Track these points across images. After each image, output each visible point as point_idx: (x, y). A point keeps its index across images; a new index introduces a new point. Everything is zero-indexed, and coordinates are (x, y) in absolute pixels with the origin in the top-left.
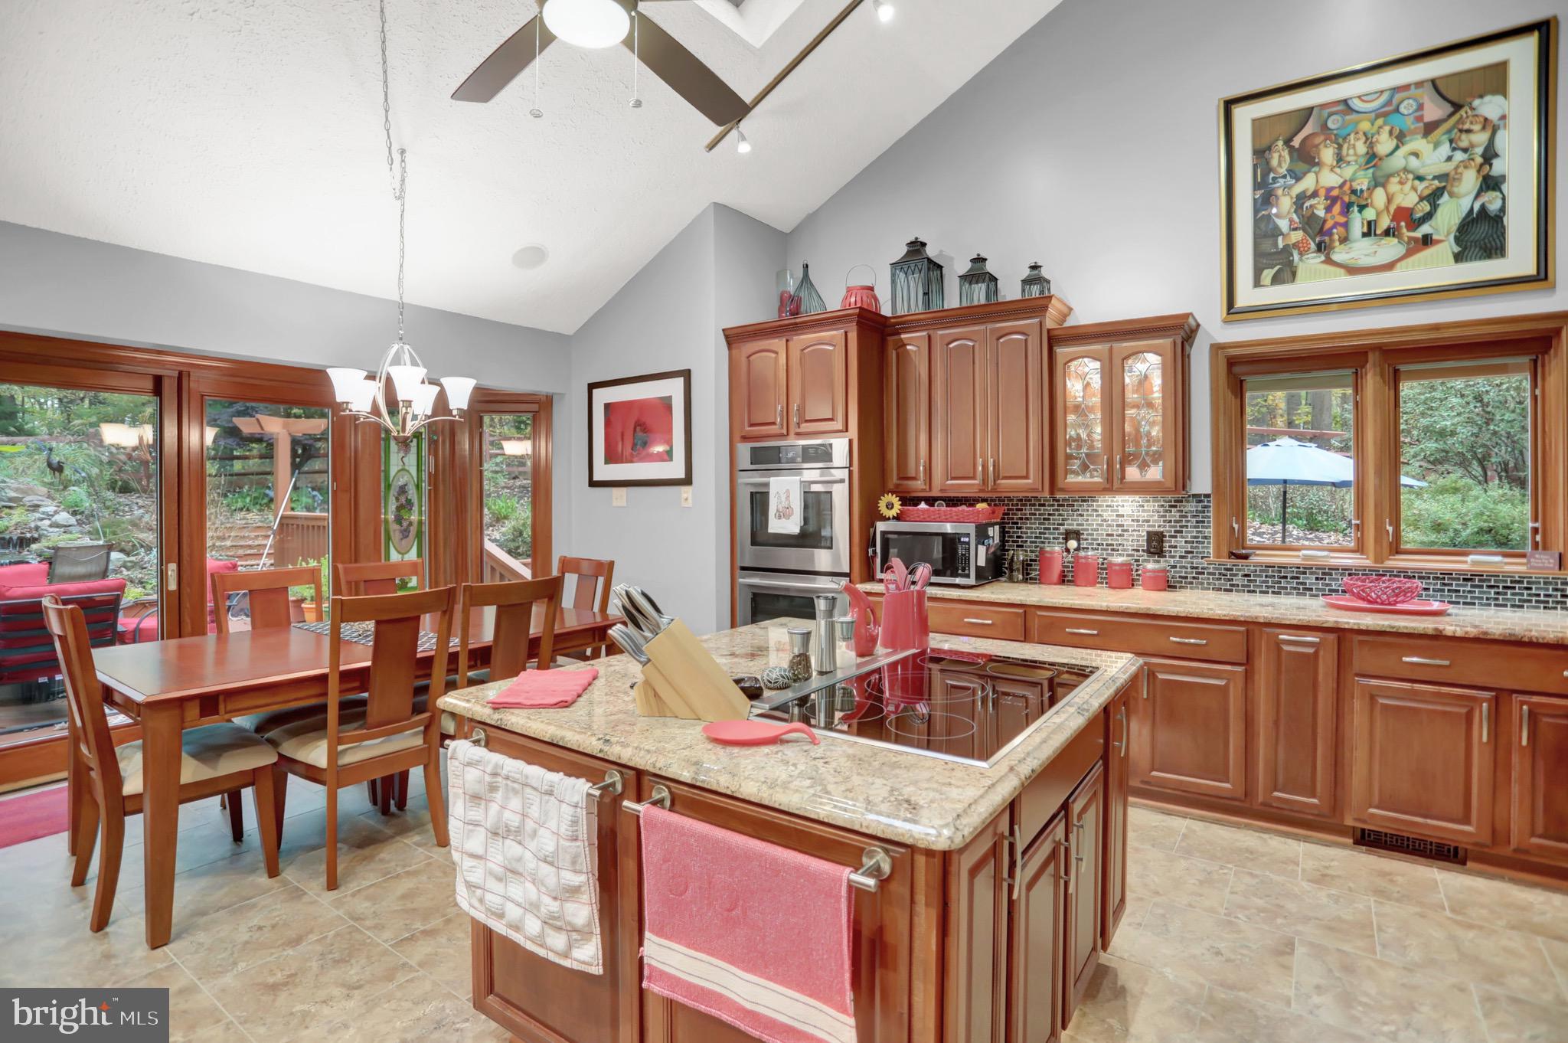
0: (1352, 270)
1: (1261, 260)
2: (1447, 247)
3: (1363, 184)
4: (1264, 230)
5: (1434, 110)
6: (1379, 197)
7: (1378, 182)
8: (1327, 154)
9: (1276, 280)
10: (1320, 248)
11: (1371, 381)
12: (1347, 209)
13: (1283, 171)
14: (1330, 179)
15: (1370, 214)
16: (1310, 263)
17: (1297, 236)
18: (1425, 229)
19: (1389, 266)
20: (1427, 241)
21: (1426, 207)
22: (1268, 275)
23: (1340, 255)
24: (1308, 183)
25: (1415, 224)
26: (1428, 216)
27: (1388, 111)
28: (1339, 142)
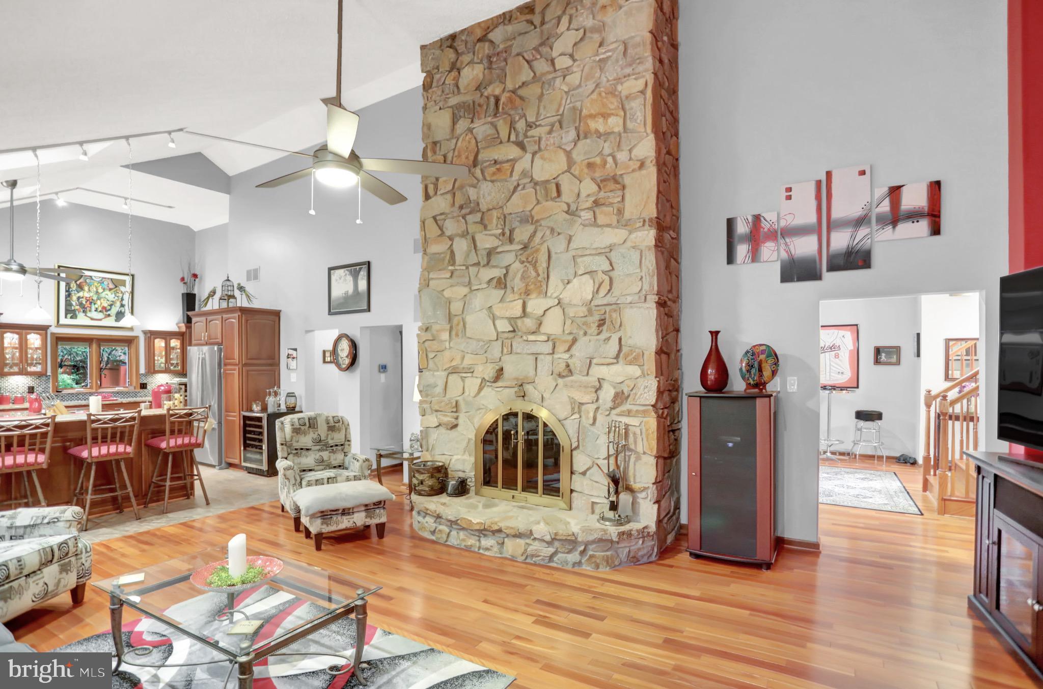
0: (92, 319)
1: (68, 311)
2: (113, 318)
3: (95, 298)
4: (68, 304)
5: (111, 286)
6: (99, 302)
7: (99, 299)
8: (86, 288)
9: (71, 318)
10: (84, 312)
11: (94, 346)
12: (91, 303)
13: (74, 289)
14: (86, 295)
15: (96, 306)
16: (81, 315)
17: (77, 307)
18: (109, 313)
19: (100, 320)
20: (109, 315)
21: (109, 307)
22: (69, 316)
23: (89, 314)
24: (81, 294)
25: (107, 311)
26: (110, 310)
27: (101, 282)
28: (89, 286)
